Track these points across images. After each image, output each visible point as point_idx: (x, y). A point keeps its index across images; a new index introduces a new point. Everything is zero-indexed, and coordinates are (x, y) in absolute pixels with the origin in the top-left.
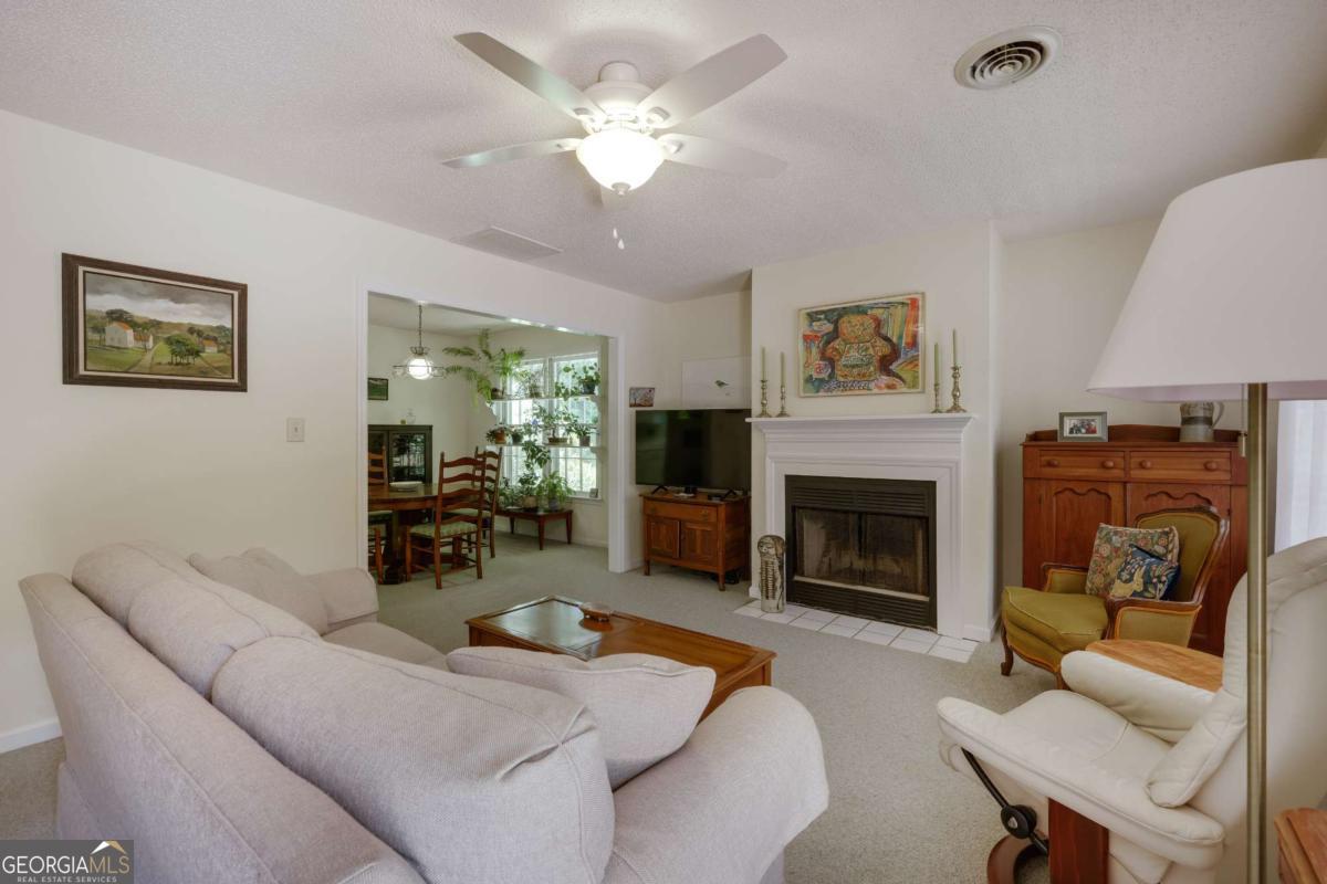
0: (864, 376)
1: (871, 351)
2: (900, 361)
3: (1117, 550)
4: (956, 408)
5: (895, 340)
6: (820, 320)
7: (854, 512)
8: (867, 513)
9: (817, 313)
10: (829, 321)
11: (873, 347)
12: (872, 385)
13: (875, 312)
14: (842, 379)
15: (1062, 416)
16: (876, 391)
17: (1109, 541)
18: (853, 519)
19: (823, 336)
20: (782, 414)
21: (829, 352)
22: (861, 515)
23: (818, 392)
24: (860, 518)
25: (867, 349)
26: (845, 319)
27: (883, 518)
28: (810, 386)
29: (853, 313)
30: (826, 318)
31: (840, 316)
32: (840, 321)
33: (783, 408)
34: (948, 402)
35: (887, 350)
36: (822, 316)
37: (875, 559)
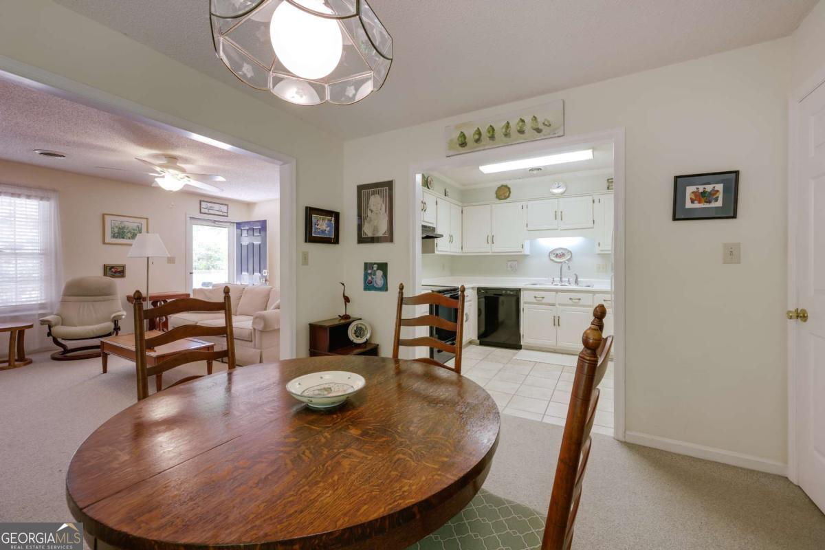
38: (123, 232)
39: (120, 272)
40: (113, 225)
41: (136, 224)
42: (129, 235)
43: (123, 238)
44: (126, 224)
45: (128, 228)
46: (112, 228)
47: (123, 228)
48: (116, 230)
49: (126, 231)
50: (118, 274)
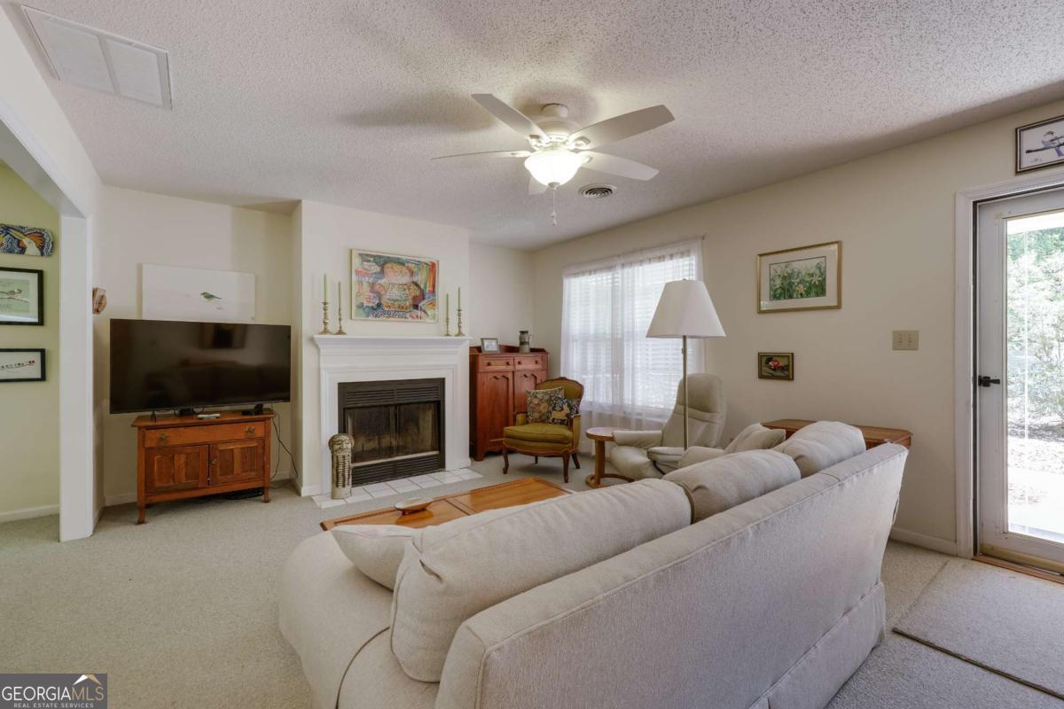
0: (402, 307)
1: (407, 292)
2: (425, 301)
3: (541, 400)
4: (460, 334)
5: (422, 287)
6: (369, 261)
7: (391, 405)
8: (400, 404)
9: (367, 255)
10: (377, 263)
11: (409, 289)
12: (408, 315)
13: (410, 265)
14: (386, 309)
15: (482, 340)
16: (410, 319)
17: (536, 397)
18: (392, 410)
19: (372, 274)
20: (340, 332)
21: (377, 287)
22: (396, 406)
23: (368, 316)
24: (396, 408)
25: (405, 290)
26: (389, 265)
27: (411, 406)
28: (361, 311)
29: (395, 262)
30: (374, 261)
31: (386, 263)
32: (386, 266)
33: (340, 327)
34: (453, 329)
35: (418, 293)
36: (372, 259)
37: (379, 439)
38: (791, 284)
39: (783, 369)
40: (772, 271)
41: (815, 262)
42: (801, 288)
43: (791, 297)
44: (795, 265)
45: (799, 273)
46: (772, 280)
47: (790, 276)
48: (778, 282)
49: (796, 281)
50: (779, 373)
